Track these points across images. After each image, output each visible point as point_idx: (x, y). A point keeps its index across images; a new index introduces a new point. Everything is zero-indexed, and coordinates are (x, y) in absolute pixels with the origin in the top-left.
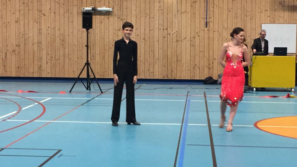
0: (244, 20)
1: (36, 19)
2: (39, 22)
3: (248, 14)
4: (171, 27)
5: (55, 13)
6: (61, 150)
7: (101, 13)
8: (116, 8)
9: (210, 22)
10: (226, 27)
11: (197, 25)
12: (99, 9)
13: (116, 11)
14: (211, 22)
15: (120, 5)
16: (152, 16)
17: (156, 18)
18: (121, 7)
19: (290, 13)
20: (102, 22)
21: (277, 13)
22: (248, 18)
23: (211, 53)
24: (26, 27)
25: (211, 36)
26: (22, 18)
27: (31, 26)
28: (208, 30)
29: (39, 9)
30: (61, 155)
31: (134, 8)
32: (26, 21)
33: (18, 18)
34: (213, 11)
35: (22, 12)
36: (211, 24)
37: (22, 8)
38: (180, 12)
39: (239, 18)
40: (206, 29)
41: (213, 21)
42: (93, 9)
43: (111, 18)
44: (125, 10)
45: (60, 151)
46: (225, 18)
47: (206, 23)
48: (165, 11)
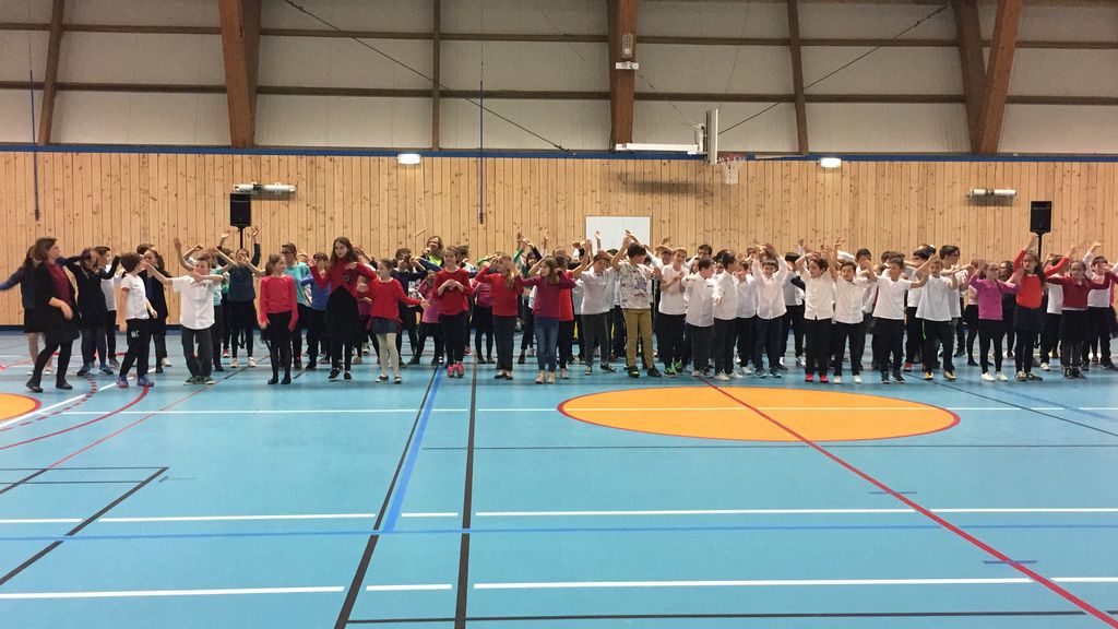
0: (552, 209)
1: (138, 206)
2: (144, 213)
3: (561, 197)
4: (413, 222)
5: (176, 195)
6: (167, 468)
7: (272, 196)
8: (302, 186)
9: (488, 213)
11: (464, 219)
12: (268, 187)
13: (302, 192)
14: (490, 212)
15: (311, 180)
16: (374, 202)
17: (383, 206)
18: (312, 184)
19: (638, 196)
20: (274, 213)
21: (613, 197)
22: (561, 206)
24: (116, 222)
25: (491, 238)
26: (106, 205)
27: (126, 223)
28: (484, 229)
29: (142, 186)
30: (166, 478)
31: (338, 184)
32: (116, 212)
33: (98, 206)
34: (494, 193)
35: (107, 194)
36: (491, 217)
37: (106, 185)
38: (430, 194)
39: (543, 206)
40: (480, 225)
41: (493, 212)
42: (257, 188)
43: (293, 206)
44: (321, 191)
45: (164, 469)
46: (517, 203)
47: (481, 214)
48: (401, 192)
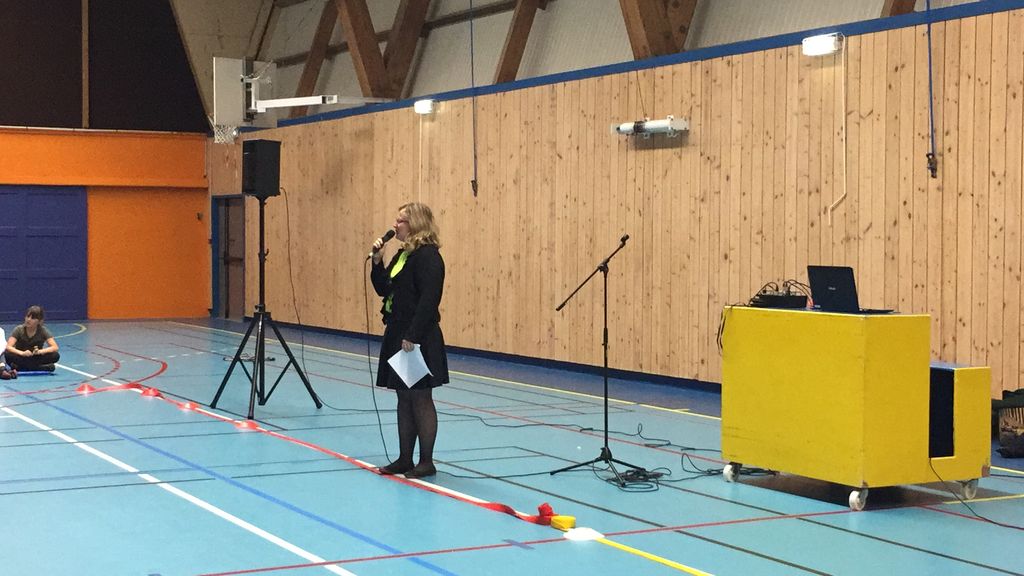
4: (830, 179)
8: (697, 117)
9: (946, 152)
10: (999, 172)
11: (906, 167)
13: (696, 129)
14: (950, 150)
16: (780, 140)
17: (791, 147)
18: (707, 114)
23: (949, 291)
24: (530, 196)
27: (538, 196)
28: (938, 189)
29: (551, 138)
34: (957, 102)
40: (933, 183)
41: (954, 150)
44: (716, 124)
46: (997, 127)
